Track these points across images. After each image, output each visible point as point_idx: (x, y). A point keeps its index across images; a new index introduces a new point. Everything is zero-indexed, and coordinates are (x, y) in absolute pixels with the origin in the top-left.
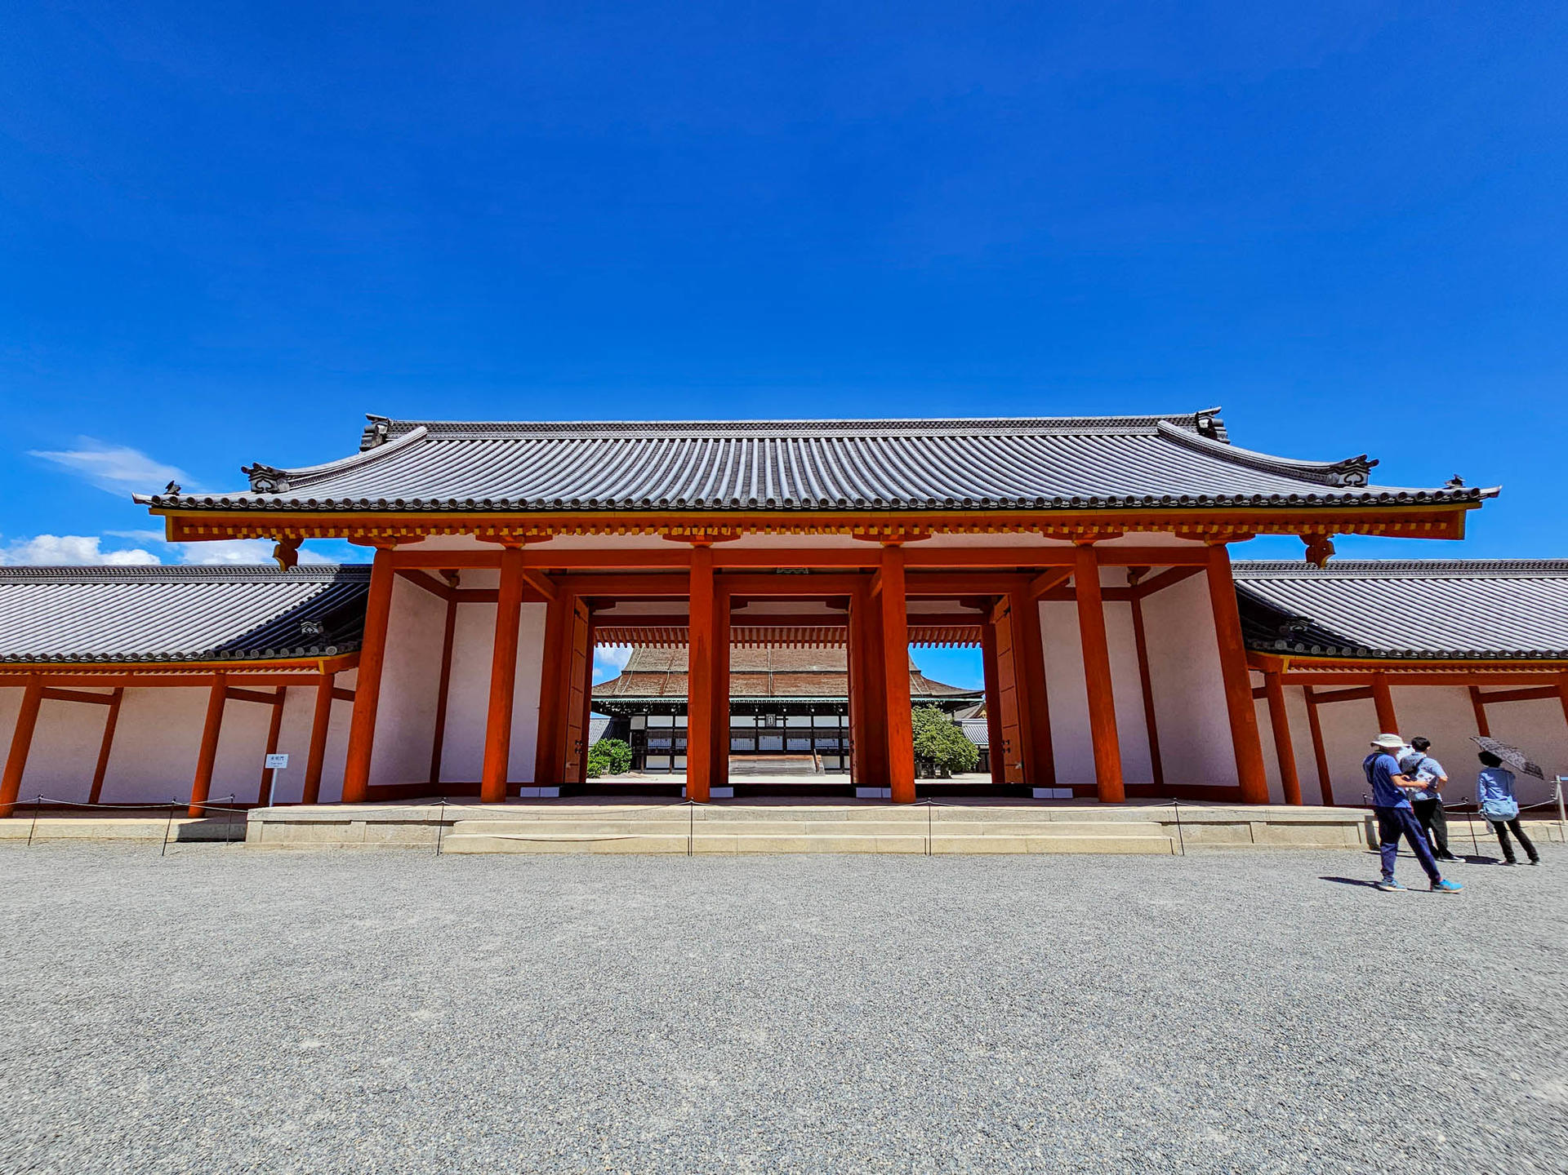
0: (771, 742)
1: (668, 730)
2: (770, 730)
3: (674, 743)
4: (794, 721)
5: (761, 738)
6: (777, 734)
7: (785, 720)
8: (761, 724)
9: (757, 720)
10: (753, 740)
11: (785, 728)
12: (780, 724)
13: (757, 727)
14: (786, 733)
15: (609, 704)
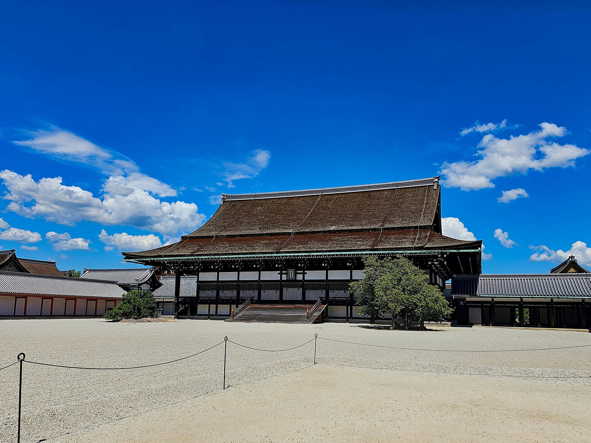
0: (292, 293)
1: (213, 284)
2: (292, 283)
3: (218, 294)
4: (312, 275)
5: (284, 289)
6: (296, 286)
7: (304, 274)
8: (284, 277)
9: (281, 274)
10: (278, 291)
11: (304, 280)
12: (300, 277)
13: (281, 280)
14: (306, 285)
15: (168, 263)
